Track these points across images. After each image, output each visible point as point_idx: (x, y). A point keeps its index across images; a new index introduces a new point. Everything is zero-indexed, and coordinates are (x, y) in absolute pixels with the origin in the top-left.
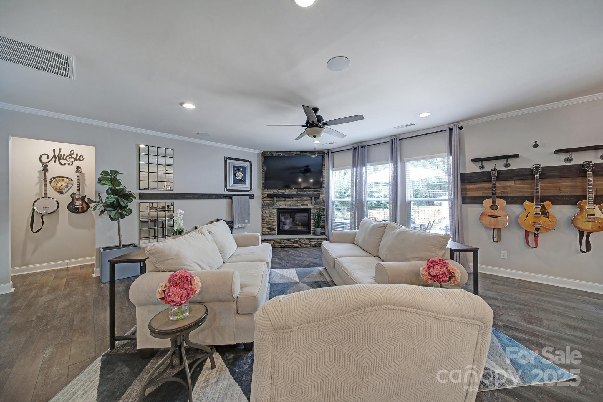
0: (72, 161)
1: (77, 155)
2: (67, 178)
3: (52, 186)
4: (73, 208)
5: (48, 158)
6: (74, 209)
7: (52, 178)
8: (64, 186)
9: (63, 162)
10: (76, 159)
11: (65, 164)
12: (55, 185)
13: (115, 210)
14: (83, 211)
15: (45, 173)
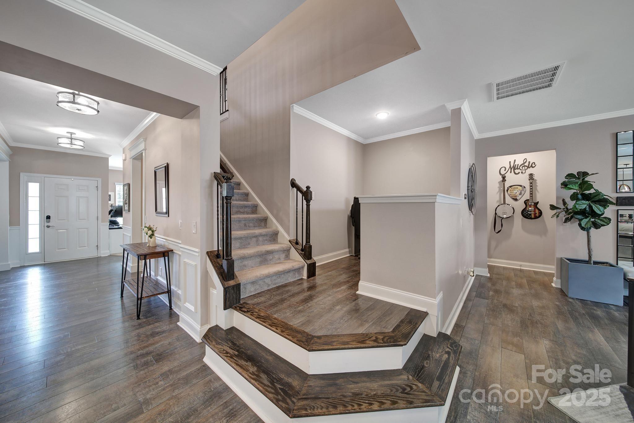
0: (525, 170)
1: (529, 162)
2: (521, 186)
3: (508, 194)
4: (525, 214)
5: (505, 170)
6: (527, 215)
7: (508, 187)
8: (518, 193)
9: (517, 171)
10: (528, 167)
11: (519, 173)
12: (511, 193)
13: (586, 218)
14: (536, 218)
15: (504, 183)
